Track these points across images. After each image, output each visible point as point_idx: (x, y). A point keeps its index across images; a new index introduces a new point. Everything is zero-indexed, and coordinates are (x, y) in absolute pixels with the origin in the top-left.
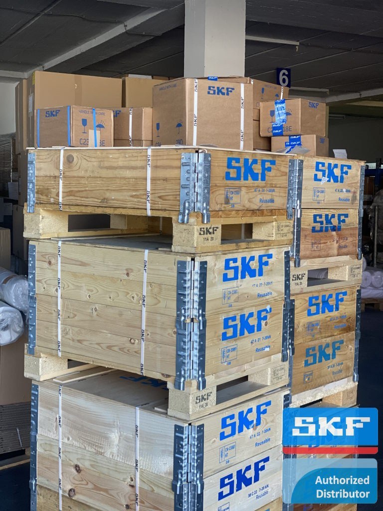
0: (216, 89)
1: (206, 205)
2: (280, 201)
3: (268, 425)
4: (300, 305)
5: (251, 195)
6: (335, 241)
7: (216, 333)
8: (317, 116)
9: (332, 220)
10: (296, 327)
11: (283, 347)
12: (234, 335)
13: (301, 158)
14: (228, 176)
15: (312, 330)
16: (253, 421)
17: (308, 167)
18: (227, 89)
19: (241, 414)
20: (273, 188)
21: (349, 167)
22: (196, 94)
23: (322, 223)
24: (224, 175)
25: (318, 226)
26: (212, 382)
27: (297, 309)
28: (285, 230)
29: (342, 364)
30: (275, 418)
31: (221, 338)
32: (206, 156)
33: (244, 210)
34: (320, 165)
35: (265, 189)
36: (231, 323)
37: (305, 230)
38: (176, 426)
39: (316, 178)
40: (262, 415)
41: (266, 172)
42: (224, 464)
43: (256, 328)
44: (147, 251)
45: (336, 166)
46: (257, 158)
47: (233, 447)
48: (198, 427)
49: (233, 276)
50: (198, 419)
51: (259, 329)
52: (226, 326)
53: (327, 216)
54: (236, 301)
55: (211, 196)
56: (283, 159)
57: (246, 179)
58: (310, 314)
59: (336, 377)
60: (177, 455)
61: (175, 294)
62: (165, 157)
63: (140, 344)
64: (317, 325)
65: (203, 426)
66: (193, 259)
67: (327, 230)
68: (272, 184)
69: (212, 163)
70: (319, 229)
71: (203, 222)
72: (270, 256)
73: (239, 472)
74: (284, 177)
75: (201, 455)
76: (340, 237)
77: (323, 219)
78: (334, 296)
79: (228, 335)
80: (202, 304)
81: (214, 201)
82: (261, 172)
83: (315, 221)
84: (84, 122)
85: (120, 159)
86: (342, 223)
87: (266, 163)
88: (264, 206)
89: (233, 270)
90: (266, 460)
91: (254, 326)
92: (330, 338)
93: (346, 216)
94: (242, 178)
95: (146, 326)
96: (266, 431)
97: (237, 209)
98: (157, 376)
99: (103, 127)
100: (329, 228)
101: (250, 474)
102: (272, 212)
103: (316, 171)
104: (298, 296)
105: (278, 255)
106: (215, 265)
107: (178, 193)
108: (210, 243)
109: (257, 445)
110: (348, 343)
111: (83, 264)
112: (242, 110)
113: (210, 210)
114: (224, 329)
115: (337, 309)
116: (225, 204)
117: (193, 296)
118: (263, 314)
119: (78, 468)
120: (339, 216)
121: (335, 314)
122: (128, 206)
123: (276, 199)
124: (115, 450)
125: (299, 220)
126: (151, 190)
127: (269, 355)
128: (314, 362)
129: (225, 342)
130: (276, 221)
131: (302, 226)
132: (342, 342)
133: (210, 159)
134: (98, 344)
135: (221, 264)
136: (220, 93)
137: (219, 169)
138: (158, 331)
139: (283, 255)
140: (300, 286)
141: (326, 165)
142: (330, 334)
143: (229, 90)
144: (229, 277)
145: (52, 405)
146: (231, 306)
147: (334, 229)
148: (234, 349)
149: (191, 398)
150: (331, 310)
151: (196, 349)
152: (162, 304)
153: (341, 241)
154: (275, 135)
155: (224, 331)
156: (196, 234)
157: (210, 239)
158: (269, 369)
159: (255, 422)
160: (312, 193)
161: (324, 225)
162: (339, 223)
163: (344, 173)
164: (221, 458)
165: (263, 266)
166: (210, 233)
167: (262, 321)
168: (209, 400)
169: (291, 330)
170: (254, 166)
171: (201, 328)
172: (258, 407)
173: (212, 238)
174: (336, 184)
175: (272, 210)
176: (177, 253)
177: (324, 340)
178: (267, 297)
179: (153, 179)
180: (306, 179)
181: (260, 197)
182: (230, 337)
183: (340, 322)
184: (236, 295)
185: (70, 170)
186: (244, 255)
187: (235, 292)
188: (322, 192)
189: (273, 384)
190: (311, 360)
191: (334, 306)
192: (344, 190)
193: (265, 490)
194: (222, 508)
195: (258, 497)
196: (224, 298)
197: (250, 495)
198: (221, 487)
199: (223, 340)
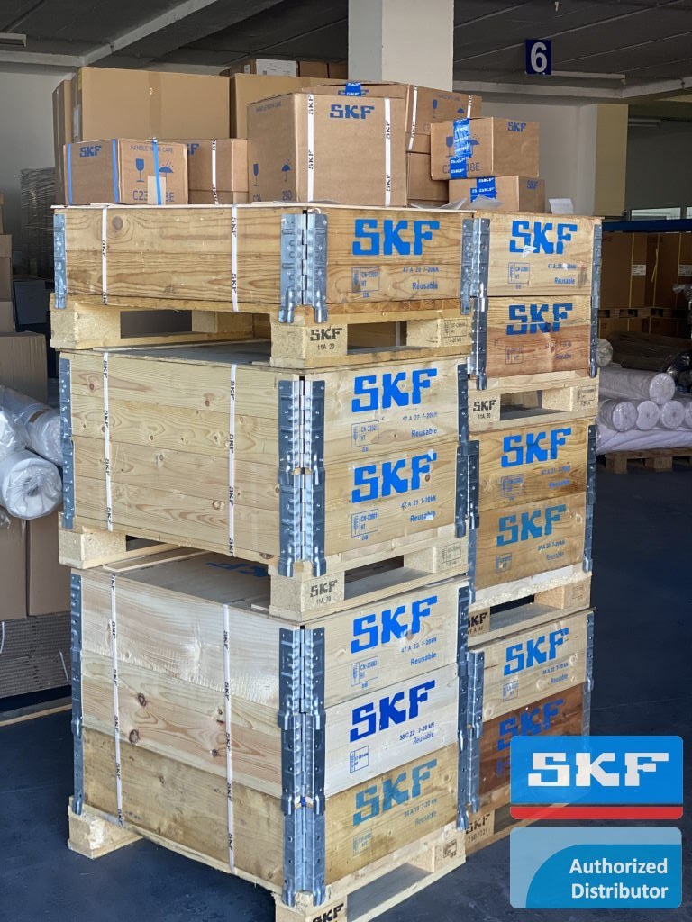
0: (343, 108)
1: (321, 294)
2: (447, 284)
3: (431, 634)
4: (489, 449)
5: (397, 278)
6: (549, 348)
7: (342, 490)
8: (525, 144)
9: (544, 314)
10: (481, 483)
11: (457, 514)
12: (373, 495)
13: (487, 216)
14: (356, 249)
15: (510, 489)
16: (406, 626)
17: (497, 230)
18: (363, 108)
19: (386, 614)
20: (435, 265)
21: (574, 228)
22: (311, 118)
23: (524, 319)
24: (351, 246)
25: (517, 324)
26: (337, 565)
27: (482, 455)
28: (459, 331)
29: (563, 542)
30: (444, 623)
31: (351, 498)
32: (319, 219)
33: (386, 301)
34: (521, 226)
35: (422, 267)
36: (366, 476)
37: (493, 330)
38: (282, 631)
39: (513, 248)
40: (421, 618)
41: (423, 241)
42: (358, 689)
43: (410, 484)
44: (234, 367)
45: (549, 227)
46: (407, 219)
47: (373, 664)
48: (314, 631)
49: (369, 404)
50: (314, 620)
51: (416, 485)
52: (359, 480)
53: (533, 308)
54: (374, 442)
55: (329, 280)
56: (452, 219)
57: (388, 252)
58: (505, 463)
59: (554, 562)
60: (284, 673)
61: (276, 431)
62: (257, 221)
63: (227, 508)
64: (519, 480)
65: (322, 630)
66: (302, 378)
67: (533, 330)
68: (433, 259)
69: (329, 230)
70: (519, 329)
71: (316, 321)
72: (433, 373)
73: (384, 702)
74: (456, 248)
75: (321, 672)
76: (558, 341)
77: (527, 313)
78: (548, 436)
79: (362, 495)
80: (318, 446)
81: (334, 288)
82: (414, 241)
83: (513, 316)
84: (140, 164)
85: (192, 224)
86: (560, 319)
87: (423, 227)
88: (420, 294)
89: (369, 395)
90: (430, 685)
91: (406, 480)
92: (542, 502)
93: (569, 307)
94: (381, 251)
95: (237, 481)
96: (429, 642)
97: (373, 299)
98: (254, 557)
99: (170, 171)
100: (538, 327)
101: (403, 705)
102: (434, 303)
103: (514, 235)
104: (485, 435)
105: (446, 372)
106: (339, 387)
107: (278, 276)
108: (329, 353)
109: (414, 662)
110: (574, 510)
111: (142, 388)
112: (388, 142)
113: (328, 301)
114: (356, 484)
115: (554, 456)
116: (353, 292)
117: (302, 434)
118: (422, 463)
119: (142, 699)
120: (556, 307)
121: (549, 463)
122: (206, 297)
123: (441, 283)
124: (195, 670)
125: (484, 316)
126: (239, 272)
127: (433, 526)
128: (515, 539)
129: (357, 505)
130: (442, 317)
131: (489, 325)
132: (562, 509)
133: (325, 223)
134: (167, 510)
135: (349, 385)
136: (351, 116)
137: (342, 237)
138: (253, 488)
139: (455, 371)
140: (486, 421)
141: (532, 226)
142: (540, 496)
143: (366, 109)
144: (362, 405)
145: (102, 605)
146: (367, 450)
147: (546, 328)
148: (372, 516)
149: (302, 588)
150: (542, 456)
151: (310, 514)
152: (258, 448)
153: (560, 348)
154: (455, 177)
155: (356, 488)
156: (305, 339)
157: (328, 347)
158: (434, 548)
159: (410, 627)
160: (507, 272)
161: (529, 322)
162: (556, 319)
163: (564, 237)
164: (353, 680)
165: (421, 388)
166: (329, 338)
167: (420, 474)
168: (332, 593)
169: (474, 488)
170: (401, 232)
171: (317, 483)
172: (415, 606)
173: (332, 346)
174: (549, 256)
175: (434, 300)
176: (278, 369)
177: (530, 505)
178: (429, 436)
179: (240, 255)
180: (496, 250)
181: (412, 280)
182: (366, 498)
183: (559, 476)
184: (375, 433)
185: (117, 241)
186: (387, 371)
187: (373, 428)
188: (525, 269)
189: (442, 571)
190: (508, 535)
191: (549, 452)
192: (565, 265)
193: (428, 730)
194: (358, 754)
195: (416, 741)
196: (355, 437)
197: (402, 737)
198: (354, 723)
199: (353, 502)
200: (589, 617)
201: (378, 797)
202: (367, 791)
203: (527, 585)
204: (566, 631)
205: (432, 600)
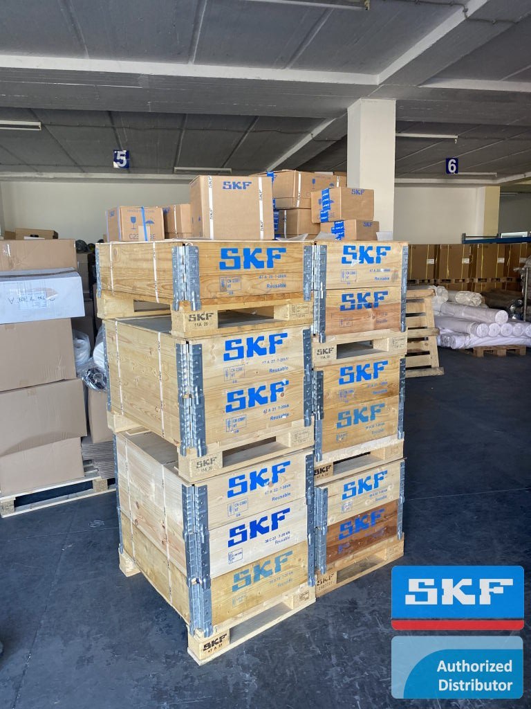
0: (231, 184)
1: (195, 293)
2: (292, 284)
3: (287, 482)
4: (330, 375)
5: (255, 282)
6: (372, 317)
7: (218, 406)
9: (367, 298)
10: (324, 394)
11: (305, 413)
13: (324, 243)
14: (223, 266)
15: (345, 397)
16: (268, 480)
17: (332, 252)
18: (244, 183)
19: (253, 474)
20: (283, 274)
21: (388, 248)
22: (210, 190)
23: (353, 301)
24: (218, 265)
25: (348, 305)
26: (216, 450)
27: (326, 379)
28: (303, 311)
29: (383, 424)
30: (296, 477)
31: (225, 410)
32: (191, 250)
33: (245, 296)
34: (350, 249)
35: (274, 275)
36: (236, 397)
37: (329, 309)
38: (183, 486)
39: (344, 261)
40: (279, 474)
41: (274, 260)
42: (234, 517)
43: (269, 399)
44: (159, 334)
45: (370, 248)
46: (262, 247)
47: (244, 503)
48: (199, 488)
49: (237, 356)
50: (199, 481)
51: (274, 400)
52: (231, 399)
53: (360, 295)
54: (241, 377)
55: (202, 285)
56: (296, 246)
57: (247, 266)
58: (341, 382)
59: (377, 435)
62: (163, 250)
63: (161, 412)
64: (351, 391)
65: (206, 487)
66: (187, 343)
67: (360, 307)
68: (282, 270)
69: (199, 255)
70: (350, 307)
71: (192, 310)
72: (285, 335)
73: (253, 523)
74: (298, 263)
76: (377, 313)
77: (355, 298)
78: (372, 366)
79: (233, 408)
80: (198, 382)
81: (206, 290)
82: (267, 259)
83: (344, 300)
84: (133, 220)
86: (379, 300)
87: (274, 251)
88: (273, 291)
90: (287, 511)
91: (267, 398)
92: (368, 403)
93: (386, 293)
94: (242, 266)
95: (164, 398)
96: (285, 487)
97: (237, 295)
98: (171, 440)
99: (153, 223)
100: (363, 306)
101: (267, 524)
102: (283, 296)
103: (344, 254)
104: (327, 368)
105: (294, 336)
106: (213, 347)
108: (203, 328)
109: (274, 499)
110: (391, 406)
111: (129, 342)
113: (201, 297)
114: (228, 402)
115: (376, 376)
116: (221, 291)
117: (188, 374)
118: (278, 387)
119: (137, 505)
120: (376, 293)
121: (373, 381)
123: (287, 284)
124: (154, 496)
125: (323, 302)
126: (158, 280)
127: (288, 422)
128: (349, 423)
129: (229, 413)
130: (290, 303)
131: (327, 306)
132: (383, 405)
133: (196, 251)
134: (140, 409)
135: (221, 345)
136: (236, 188)
137: (211, 259)
138: (170, 403)
139: (301, 333)
140: (326, 360)
141: (358, 248)
142: (367, 399)
143: (246, 184)
144: (231, 356)
145: (123, 453)
146: (236, 382)
147: (369, 306)
148: (242, 419)
149: (190, 464)
150: (368, 377)
151: (195, 421)
153: (379, 316)
154: (323, 221)
155: (229, 404)
156: (185, 322)
157: (203, 324)
158: (289, 434)
159: (271, 480)
160: (340, 275)
161: (357, 303)
162: (376, 300)
163: (381, 254)
164: (230, 512)
165: (276, 345)
166: (203, 319)
167: (277, 393)
168: (213, 465)
169: (320, 397)
170: (257, 255)
171: (198, 403)
172: (275, 467)
173: (206, 324)
174: (371, 265)
175: (284, 294)
176: (176, 338)
177: (360, 405)
178: (283, 371)
179: (158, 271)
180: (331, 263)
181: (266, 283)
182: (236, 409)
183: (381, 388)
184: (243, 372)
186: (250, 336)
187: (241, 369)
188: (353, 273)
189: (295, 446)
190: (344, 422)
191: (372, 375)
192: (382, 270)
193: (286, 536)
194: (234, 553)
195: (276, 542)
196: (227, 375)
197: (267, 541)
198: (231, 536)
199: (227, 412)
200: (401, 464)
201: (250, 575)
202: (242, 573)
203: (359, 448)
204: (386, 472)
205: (288, 463)
